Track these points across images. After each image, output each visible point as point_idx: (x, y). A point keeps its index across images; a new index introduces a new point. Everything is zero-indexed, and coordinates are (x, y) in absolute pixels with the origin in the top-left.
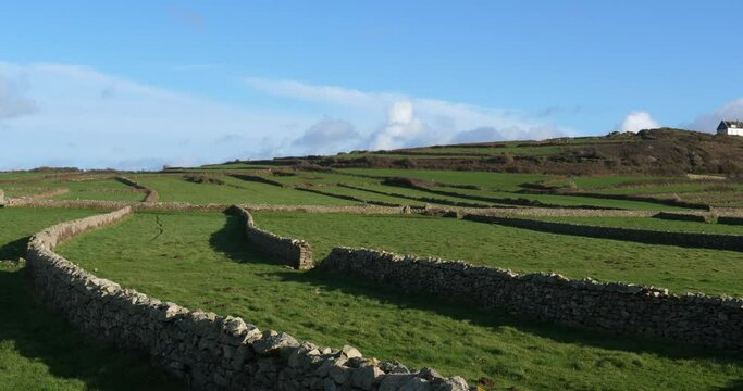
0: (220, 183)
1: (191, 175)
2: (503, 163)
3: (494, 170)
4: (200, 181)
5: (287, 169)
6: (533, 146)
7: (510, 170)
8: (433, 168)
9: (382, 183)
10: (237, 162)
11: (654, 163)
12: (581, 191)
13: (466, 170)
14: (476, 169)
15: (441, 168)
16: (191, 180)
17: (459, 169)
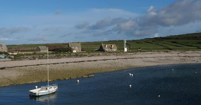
0: (142, 43)
1: (137, 42)
2: (197, 38)
3: (195, 39)
4: (139, 43)
5: (155, 40)
7: (198, 39)
8: (183, 39)
9: (172, 43)
13: (189, 39)
14: (191, 39)
15: (184, 39)
17: (188, 39)
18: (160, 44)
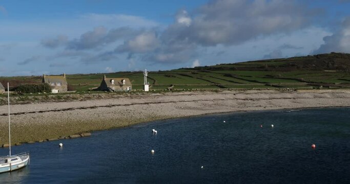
0: (175, 77)
1: (167, 74)
2: (264, 68)
4: (169, 76)
5: (196, 71)
6: (284, 61)
7: (266, 70)
9: (224, 76)
10: (183, 68)
11: (315, 67)
12: (283, 77)
14: (256, 70)
16: (166, 76)
17: (251, 70)
18: (204, 77)
